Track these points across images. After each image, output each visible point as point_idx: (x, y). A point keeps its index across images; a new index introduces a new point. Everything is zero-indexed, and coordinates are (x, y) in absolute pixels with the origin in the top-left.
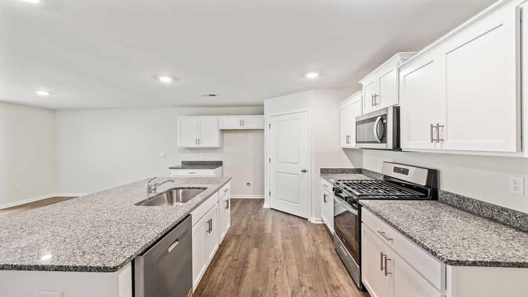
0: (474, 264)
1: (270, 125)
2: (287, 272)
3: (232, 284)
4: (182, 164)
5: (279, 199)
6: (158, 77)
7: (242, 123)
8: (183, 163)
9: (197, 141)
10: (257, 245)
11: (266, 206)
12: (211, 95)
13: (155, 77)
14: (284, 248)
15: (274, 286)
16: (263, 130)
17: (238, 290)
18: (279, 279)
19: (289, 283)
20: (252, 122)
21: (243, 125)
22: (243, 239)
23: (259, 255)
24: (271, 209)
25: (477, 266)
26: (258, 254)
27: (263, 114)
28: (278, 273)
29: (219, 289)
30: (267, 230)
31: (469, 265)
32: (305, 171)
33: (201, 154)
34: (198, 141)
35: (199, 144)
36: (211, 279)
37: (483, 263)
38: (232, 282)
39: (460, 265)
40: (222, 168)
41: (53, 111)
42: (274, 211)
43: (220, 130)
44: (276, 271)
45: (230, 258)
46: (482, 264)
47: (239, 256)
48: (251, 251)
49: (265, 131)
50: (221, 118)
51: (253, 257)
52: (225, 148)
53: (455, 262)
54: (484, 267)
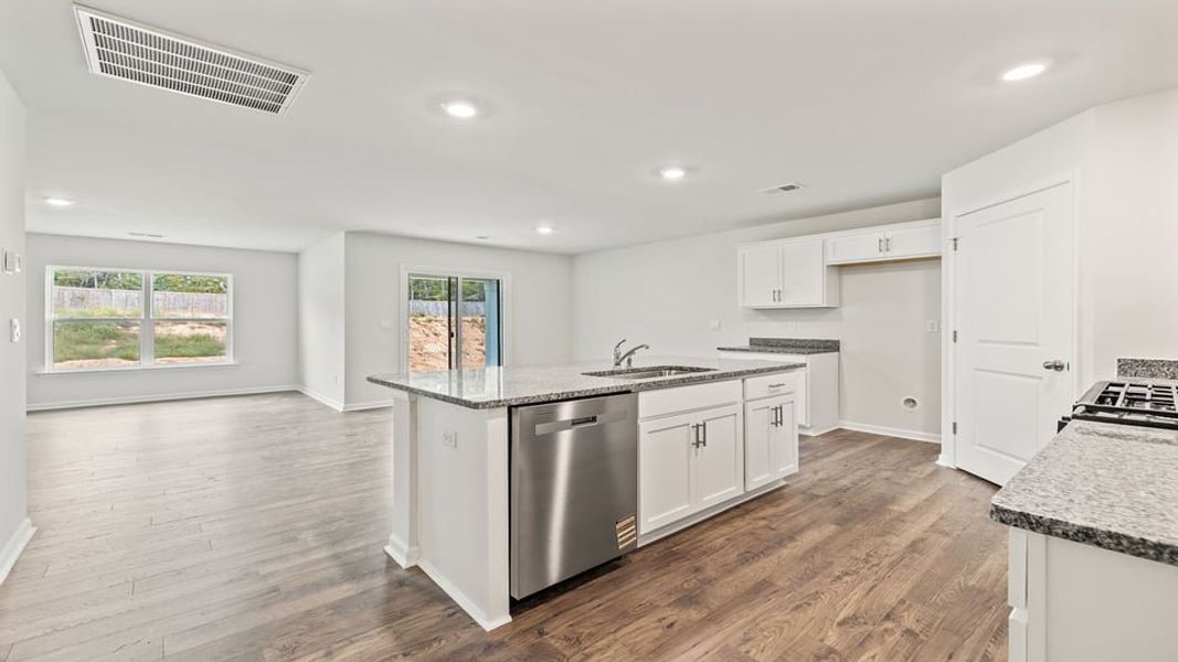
0: (1086, 535)
1: (955, 240)
2: (875, 585)
3: (733, 556)
4: (751, 344)
5: (980, 445)
6: (662, 172)
7: (885, 244)
8: (753, 342)
9: (777, 293)
10: (842, 522)
11: (943, 460)
12: (784, 189)
13: (656, 173)
14: (914, 547)
15: (817, 592)
16: (939, 258)
17: (736, 567)
18: (840, 587)
19: (859, 601)
20: (909, 239)
21: (888, 250)
22: (820, 504)
23: (832, 538)
24: (960, 470)
25: (1099, 544)
26: (830, 537)
27: (939, 216)
28: (847, 578)
29: (704, 553)
30: (899, 505)
31: (1065, 535)
32: (1058, 367)
33: (790, 323)
34: (778, 295)
35: (780, 300)
36: (700, 537)
37: (1125, 542)
38: (735, 554)
39: (1033, 529)
40: (839, 356)
41: (570, 258)
42: (964, 477)
43: (828, 266)
44: (846, 574)
45: (762, 523)
46: (1119, 544)
47: (783, 526)
48: (820, 526)
49: (943, 261)
50: (831, 237)
51: (812, 537)
52: (846, 310)
53: (1013, 517)
54: (1127, 557)
